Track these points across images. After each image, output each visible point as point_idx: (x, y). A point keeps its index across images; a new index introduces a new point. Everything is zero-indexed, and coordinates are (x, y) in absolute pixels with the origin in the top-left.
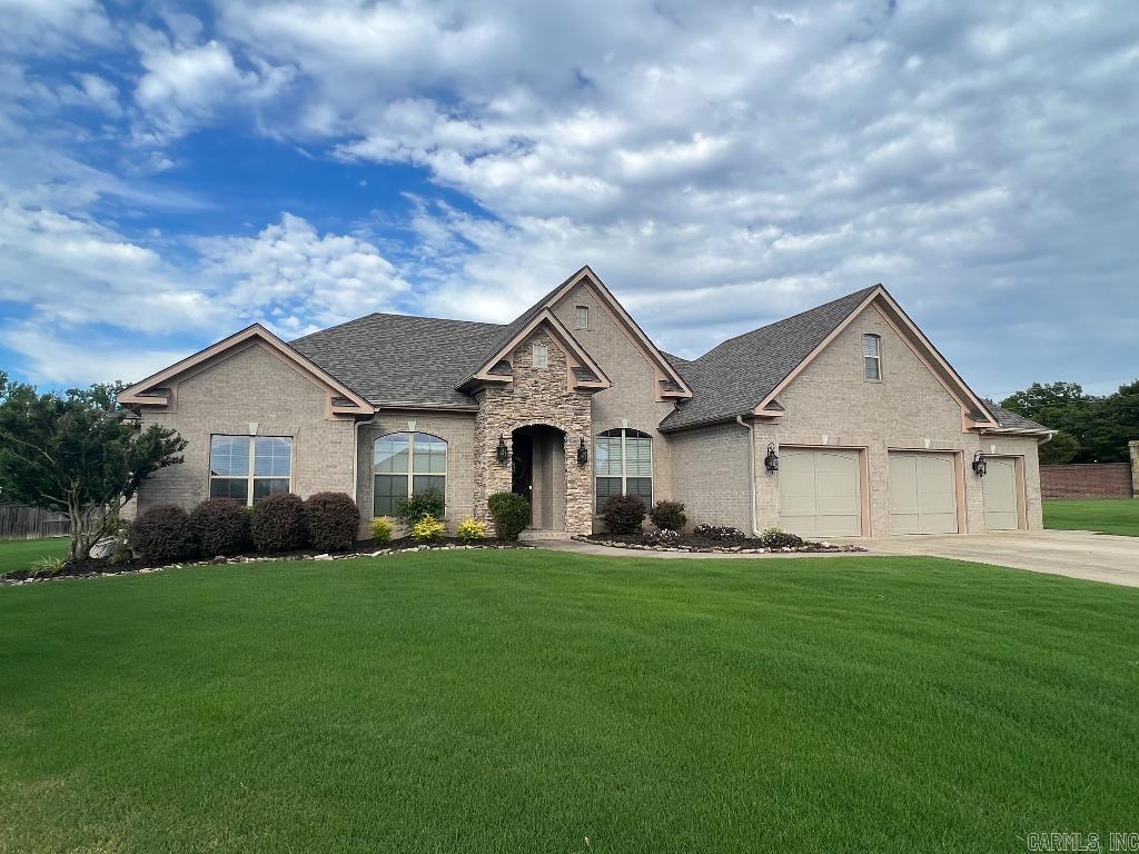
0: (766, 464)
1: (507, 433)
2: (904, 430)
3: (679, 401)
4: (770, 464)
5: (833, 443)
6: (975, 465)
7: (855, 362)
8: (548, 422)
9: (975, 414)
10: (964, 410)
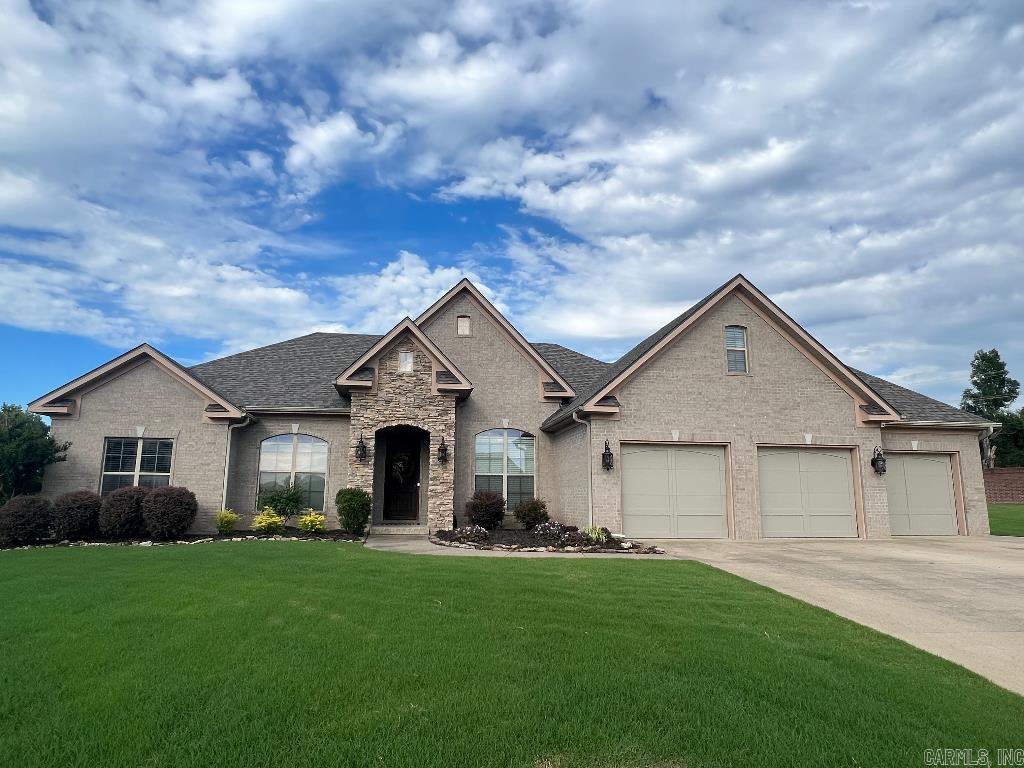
0: (604, 460)
1: (370, 433)
2: (778, 425)
3: (566, 401)
4: (607, 461)
5: (686, 438)
6: (874, 463)
7: (715, 356)
8: (410, 423)
9: (871, 407)
10: (859, 402)
